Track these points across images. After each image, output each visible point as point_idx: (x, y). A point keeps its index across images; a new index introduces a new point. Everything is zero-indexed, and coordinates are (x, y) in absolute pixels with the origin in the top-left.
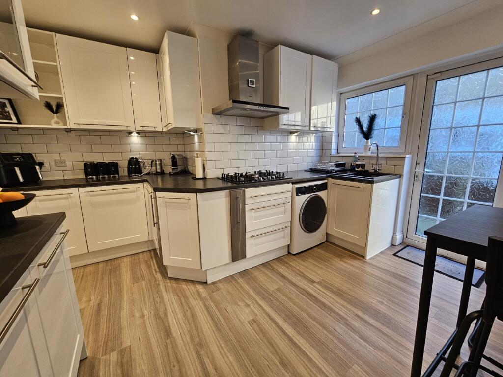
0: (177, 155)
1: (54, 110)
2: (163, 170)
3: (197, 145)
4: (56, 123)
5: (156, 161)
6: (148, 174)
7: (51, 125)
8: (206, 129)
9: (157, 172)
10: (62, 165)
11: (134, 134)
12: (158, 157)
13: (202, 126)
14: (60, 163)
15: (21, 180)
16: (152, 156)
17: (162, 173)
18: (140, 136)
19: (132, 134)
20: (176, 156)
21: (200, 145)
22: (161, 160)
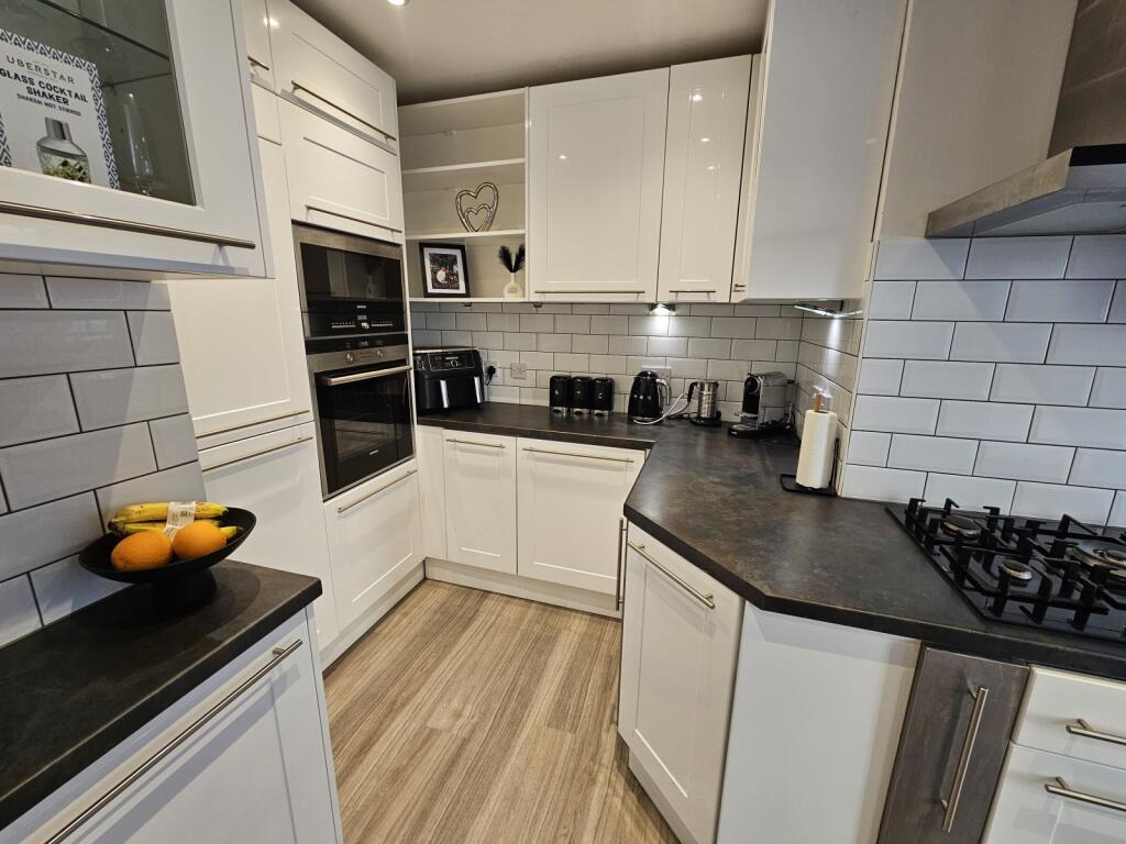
0: (766, 376)
1: (513, 264)
2: (719, 414)
3: (832, 355)
4: (513, 291)
5: (702, 388)
6: (679, 417)
7: (502, 296)
8: (876, 302)
9: (699, 417)
10: (520, 376)
11: (660, 310)
12: (711, 375)
13: (861, 290)
14: (518, 371)
15: (446, 405)
16: (696, 370)
17: (714, 422)
18: (674, 313)
19: (656, 311)
20: (760, 381)
21: (841, 363)
22: (716, 385)
